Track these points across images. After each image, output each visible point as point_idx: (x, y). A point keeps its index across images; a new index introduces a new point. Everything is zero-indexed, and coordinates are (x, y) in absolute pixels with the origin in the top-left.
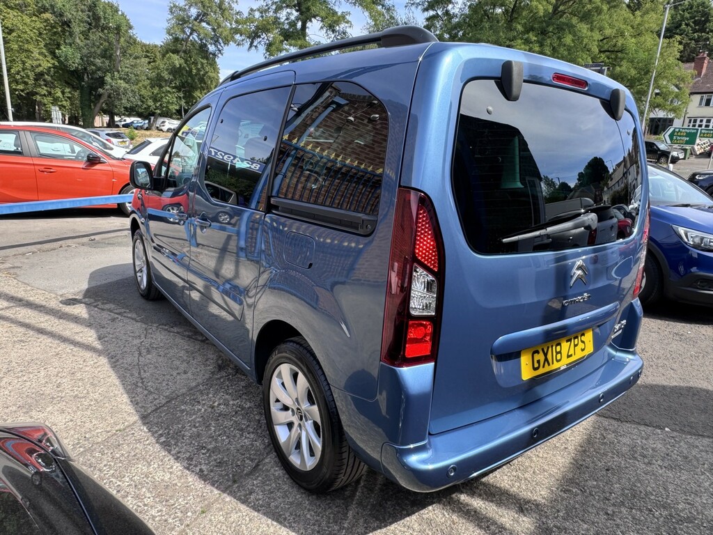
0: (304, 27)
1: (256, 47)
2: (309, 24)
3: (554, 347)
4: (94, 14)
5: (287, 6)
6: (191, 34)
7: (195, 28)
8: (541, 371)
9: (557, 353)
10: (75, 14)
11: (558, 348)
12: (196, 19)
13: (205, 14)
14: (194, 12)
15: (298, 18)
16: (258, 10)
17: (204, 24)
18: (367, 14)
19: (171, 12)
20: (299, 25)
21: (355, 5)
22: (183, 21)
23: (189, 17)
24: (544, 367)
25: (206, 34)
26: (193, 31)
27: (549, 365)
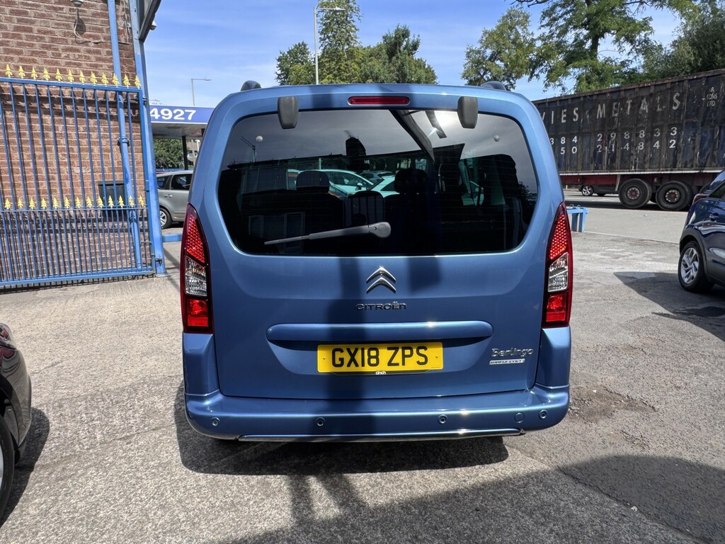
0: (595, 45)
1: (537, 75)
2: (600, 41)
3: (366, 351)
4: (402, 72)
5: (575, 27)
6: (484, 74)
7: (487, 68)
8: (344, 369)
9: (370, 357)
10: (387, 75)
11: (373, 353)
12: (490, 59)
13: (499, 53)
14: (489, 52)
15: (587, 38)
16: (539, 38)
17: (498, 62)
18: (677, 13)
19: (468, 57)
20: (589, 44)
21: (662, 6)
22: (478, 63)
23: (484, 59)
24: (349, 365)
25: (498, 72)
26: (486, 70)
27: (357, 365)
